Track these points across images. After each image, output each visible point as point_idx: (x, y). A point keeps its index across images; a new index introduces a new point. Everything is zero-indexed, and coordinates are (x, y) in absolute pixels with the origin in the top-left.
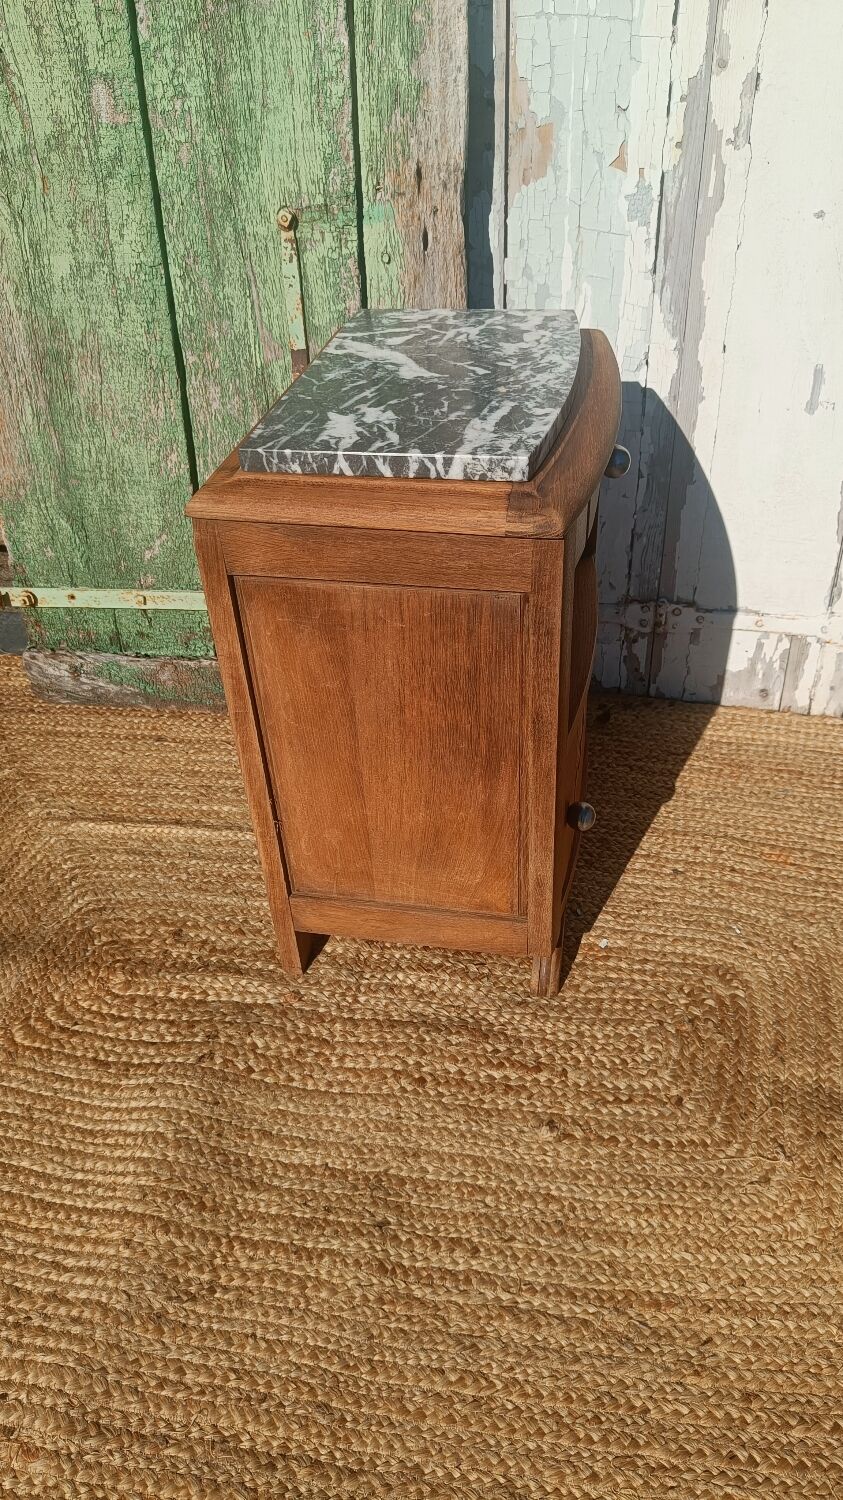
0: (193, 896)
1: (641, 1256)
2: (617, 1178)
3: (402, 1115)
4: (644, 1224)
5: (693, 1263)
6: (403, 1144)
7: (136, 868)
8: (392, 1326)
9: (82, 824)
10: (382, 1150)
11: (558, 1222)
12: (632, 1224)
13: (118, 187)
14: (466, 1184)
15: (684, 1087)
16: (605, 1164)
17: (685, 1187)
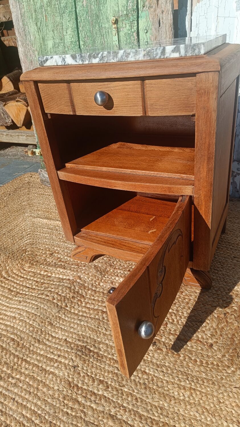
0: (61, 243)
1: (176, 409)
2: (175, 371)
3: (100, 327)
4: (181, 395)
5: (199, 418)
6: (96, 338)
7: (48, 233)
8: (65, 410)
9: (38, 219)
10: (87, 338)
11: (144, 384)
12: (176, 393)
13: (66, 16)
14: (113, 359)
15: (215, 340)
16: (172, 364)
17: (204, 382)
